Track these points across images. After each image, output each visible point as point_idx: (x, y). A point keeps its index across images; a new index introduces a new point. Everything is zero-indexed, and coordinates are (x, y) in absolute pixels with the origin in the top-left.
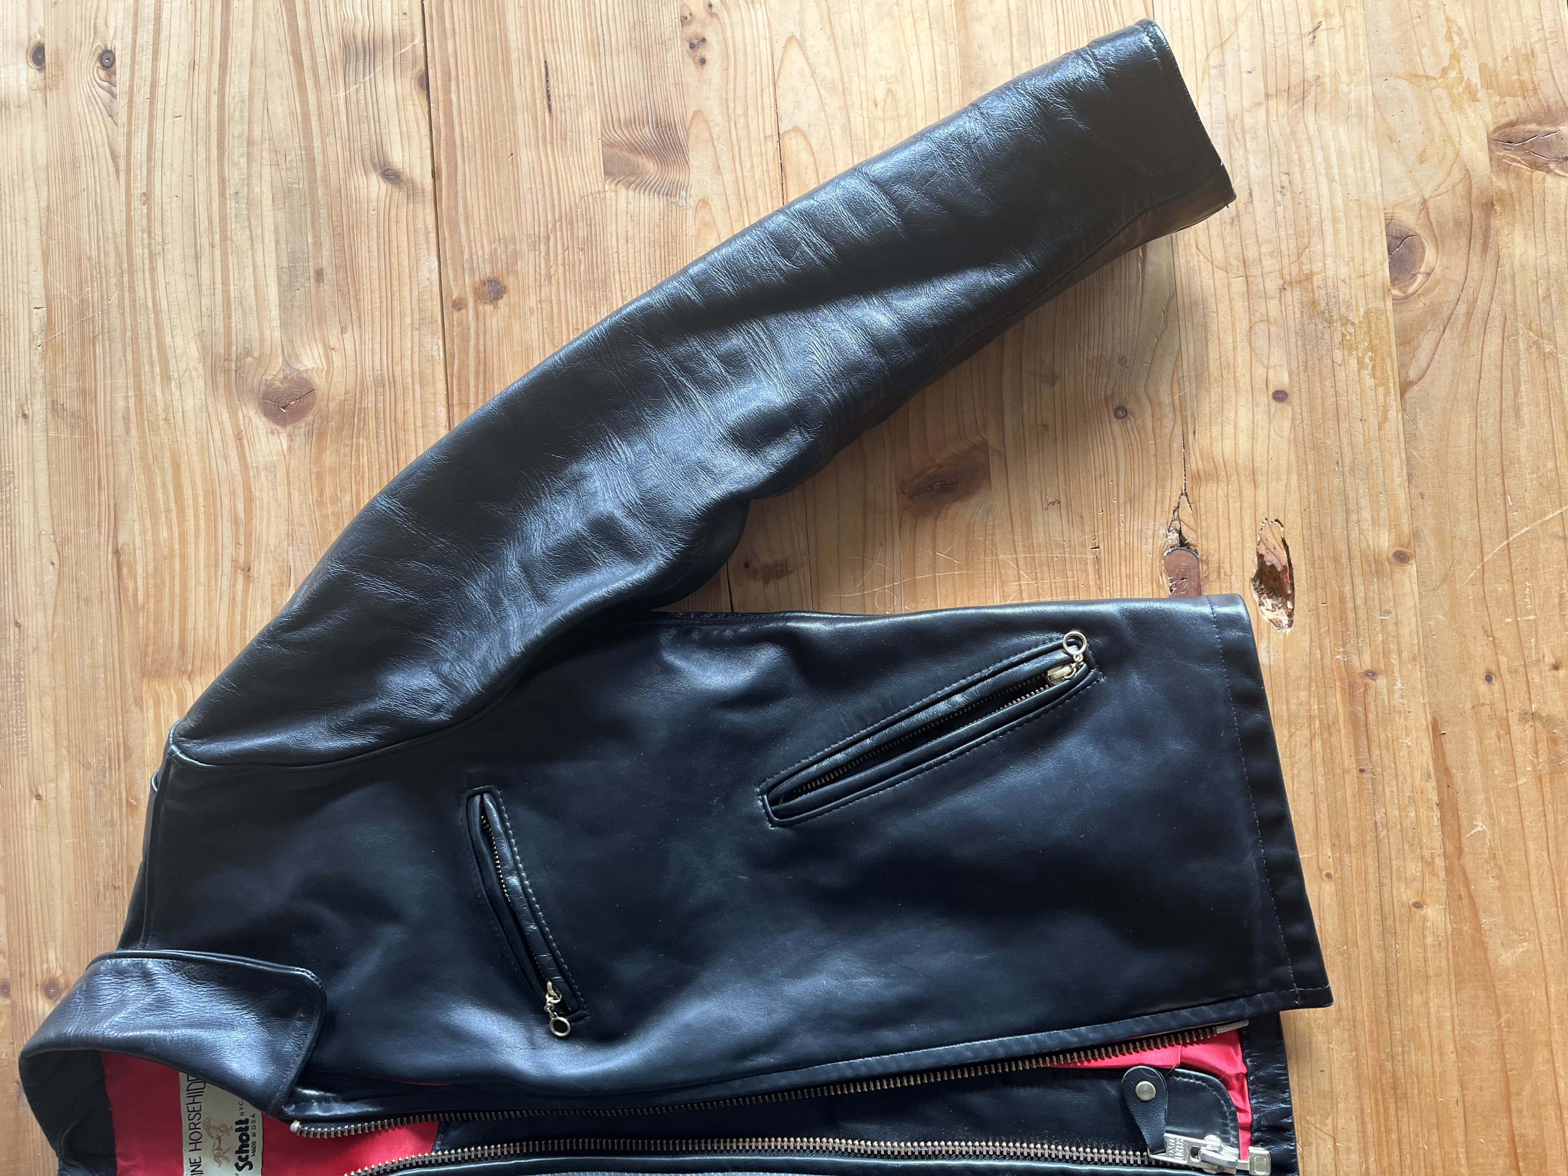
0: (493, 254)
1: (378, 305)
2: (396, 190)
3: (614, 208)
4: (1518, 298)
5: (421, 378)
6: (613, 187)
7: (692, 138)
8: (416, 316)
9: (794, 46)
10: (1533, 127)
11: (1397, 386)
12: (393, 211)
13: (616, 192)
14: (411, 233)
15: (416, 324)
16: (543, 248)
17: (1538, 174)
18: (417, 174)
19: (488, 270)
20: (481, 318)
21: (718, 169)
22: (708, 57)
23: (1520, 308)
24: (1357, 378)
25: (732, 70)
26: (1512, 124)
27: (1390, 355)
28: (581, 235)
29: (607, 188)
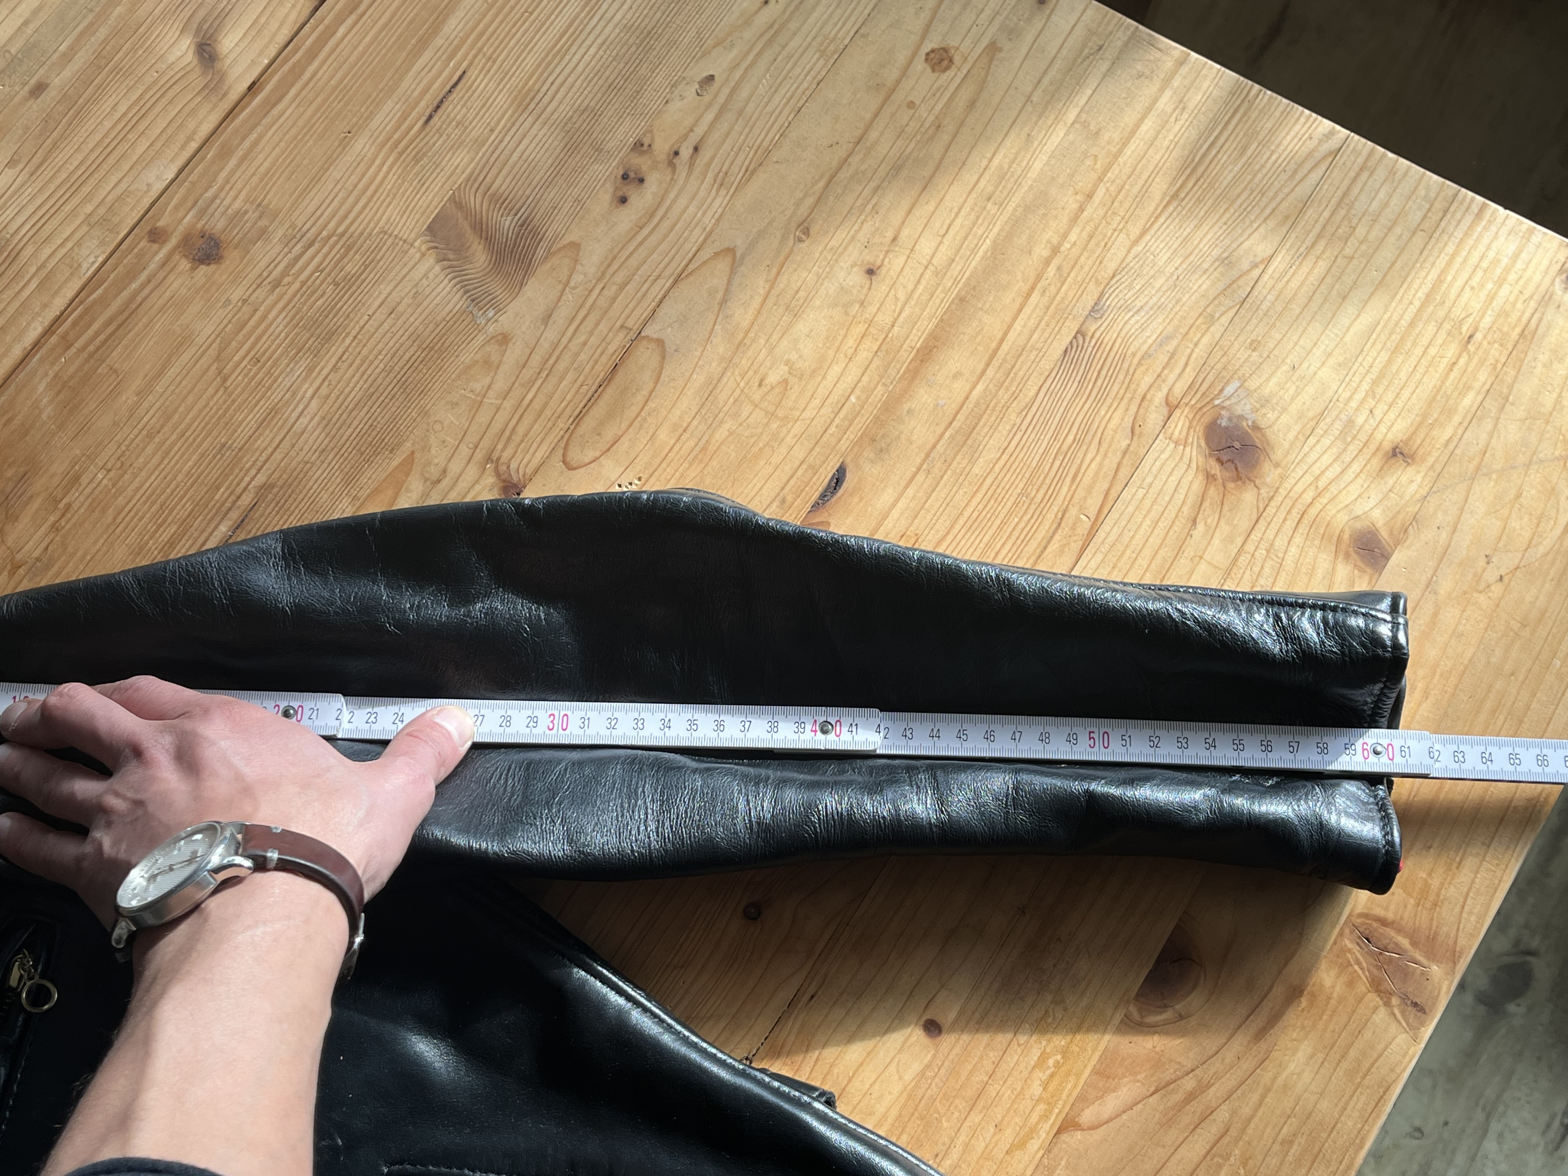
0: (240, 214)
1: (72, 168)
2: (198, 71)
3: (406, 270)
4: (1256, 1120)
5: (46, 278)
6: (424, 248)
7: (547, 266)
8: (102, 211)
9: (728, 260)
10: (1405, 943)
11: (1061, 1118)
12: (177, 88)
13: (423, 255)
14: (175, 125)
15: (93, 220)
16: (298, 249)
17: (1373, 999)
18: (234, 73)
19: (220, 225)
20: (167, 268)
21: (547, 318)
22: (634, 200)
23: (1250, 1131)
24: (1025, 1074)
25: (645, 232)
26: (1383, 922)
27: (1078, 1076)
28: (348, 268)
29: (416, 244)
